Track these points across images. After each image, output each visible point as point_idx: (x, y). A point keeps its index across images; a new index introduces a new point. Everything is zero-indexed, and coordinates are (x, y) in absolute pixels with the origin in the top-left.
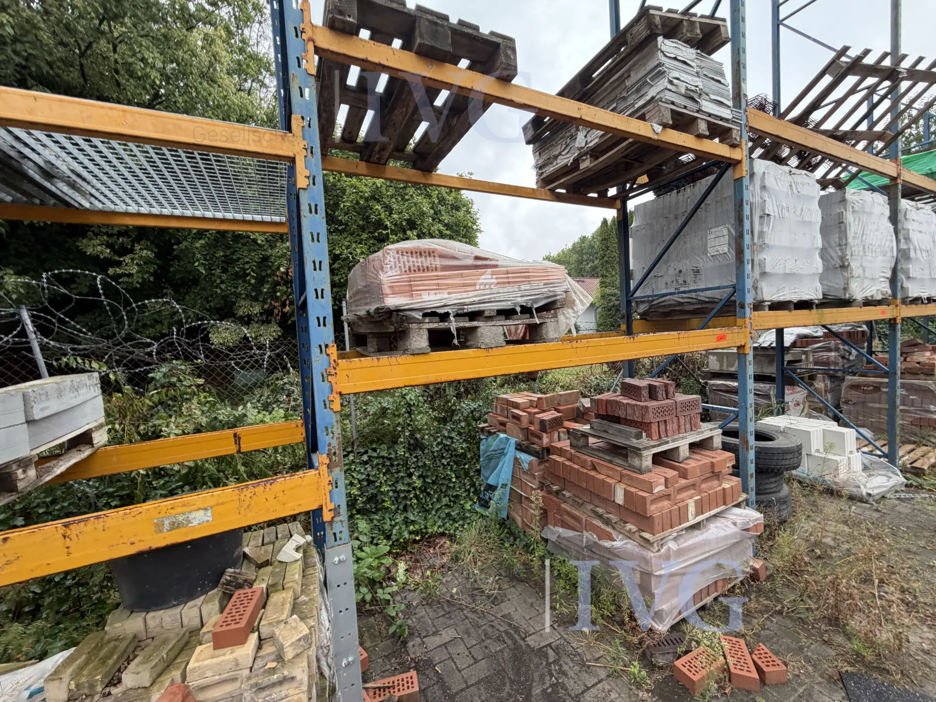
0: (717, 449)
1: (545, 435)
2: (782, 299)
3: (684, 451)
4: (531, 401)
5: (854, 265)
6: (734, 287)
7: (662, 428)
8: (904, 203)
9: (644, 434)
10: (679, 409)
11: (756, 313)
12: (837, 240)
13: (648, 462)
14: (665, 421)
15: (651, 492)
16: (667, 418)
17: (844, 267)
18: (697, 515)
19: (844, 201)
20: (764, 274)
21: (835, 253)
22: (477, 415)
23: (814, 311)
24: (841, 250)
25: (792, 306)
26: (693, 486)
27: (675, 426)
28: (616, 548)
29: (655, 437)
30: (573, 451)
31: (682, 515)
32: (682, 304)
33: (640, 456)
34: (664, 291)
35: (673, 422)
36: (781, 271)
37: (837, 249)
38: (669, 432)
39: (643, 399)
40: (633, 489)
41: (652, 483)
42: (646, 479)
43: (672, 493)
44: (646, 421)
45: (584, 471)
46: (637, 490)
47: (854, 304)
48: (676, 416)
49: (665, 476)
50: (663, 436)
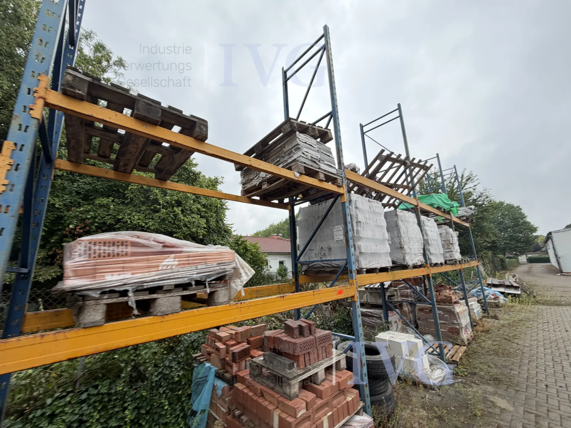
0: (342, 369)
1: (234, 365)
2: (372, 267)
3: (322, 375)
4: (231, 334)
5: (405, 247)
6: (346, 260)
7: (307, 358)
8: (423, 218)
9: (295, 364)
10: (318, 343)
11: (359, 275)
12: (397, 234)
13: (295, 388)
14: (309, 353)
15: (295, 417)
16: (310, 350)
17: (402, 248)
19: (396, 215)
20: (361, 253)
21: (397, 241)
22: (196, 344)
23: (390, 273)
24: (399, 239)
25: (378, 271)
26: (326, 404)
27: (316, 356)
29: (302, 366)
30: (250, 380)
32: (324, 267)
33: (290, 385)
34: (315, 259)
35: (314, 353)
36: (369, 252)
37: (398, 238)
38: (311, 361)
39: (295, 337)
40: (284, 416)
41: (297, 408)
42: (293, 405)
43: (312, 414)
44: (296, 354)
45: (256, 398)
46: (287, 416)
47: (409, 267)
48: (316, 348)
49: (306, 399)
50: (307, 365)
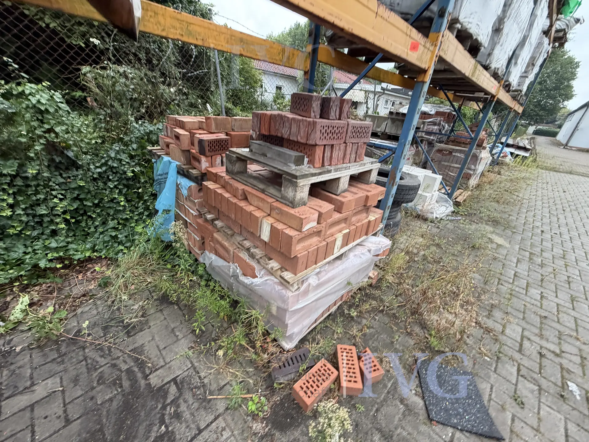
0: (372, 183)
1: (203, 159)
4: (200, 122)
5: (505, 29)
7: (328, 154)
9: (306, 160)
10: (349, 133)
13: (303, 192)
14: (332, 145)
15: (300, 231)
16: (334, 142)
18: (342, 247)
26: (345, 220)
27: (341, 154)
28: (256, 285)
29: (318, 164)
30: (227, 177)
31: (328, 249)
33: (295, 185)
35: (340, 149)
38: (333, 160)
39: (313, 114)
40: (280, 226)
41: (306, 218)
42: (298, 215)
43: (323, 229)
44: (311, 142)
45: (234, 200)
46: (285, 227)
48: (345, 143)
49: (320, 210)
50: (326, 164)
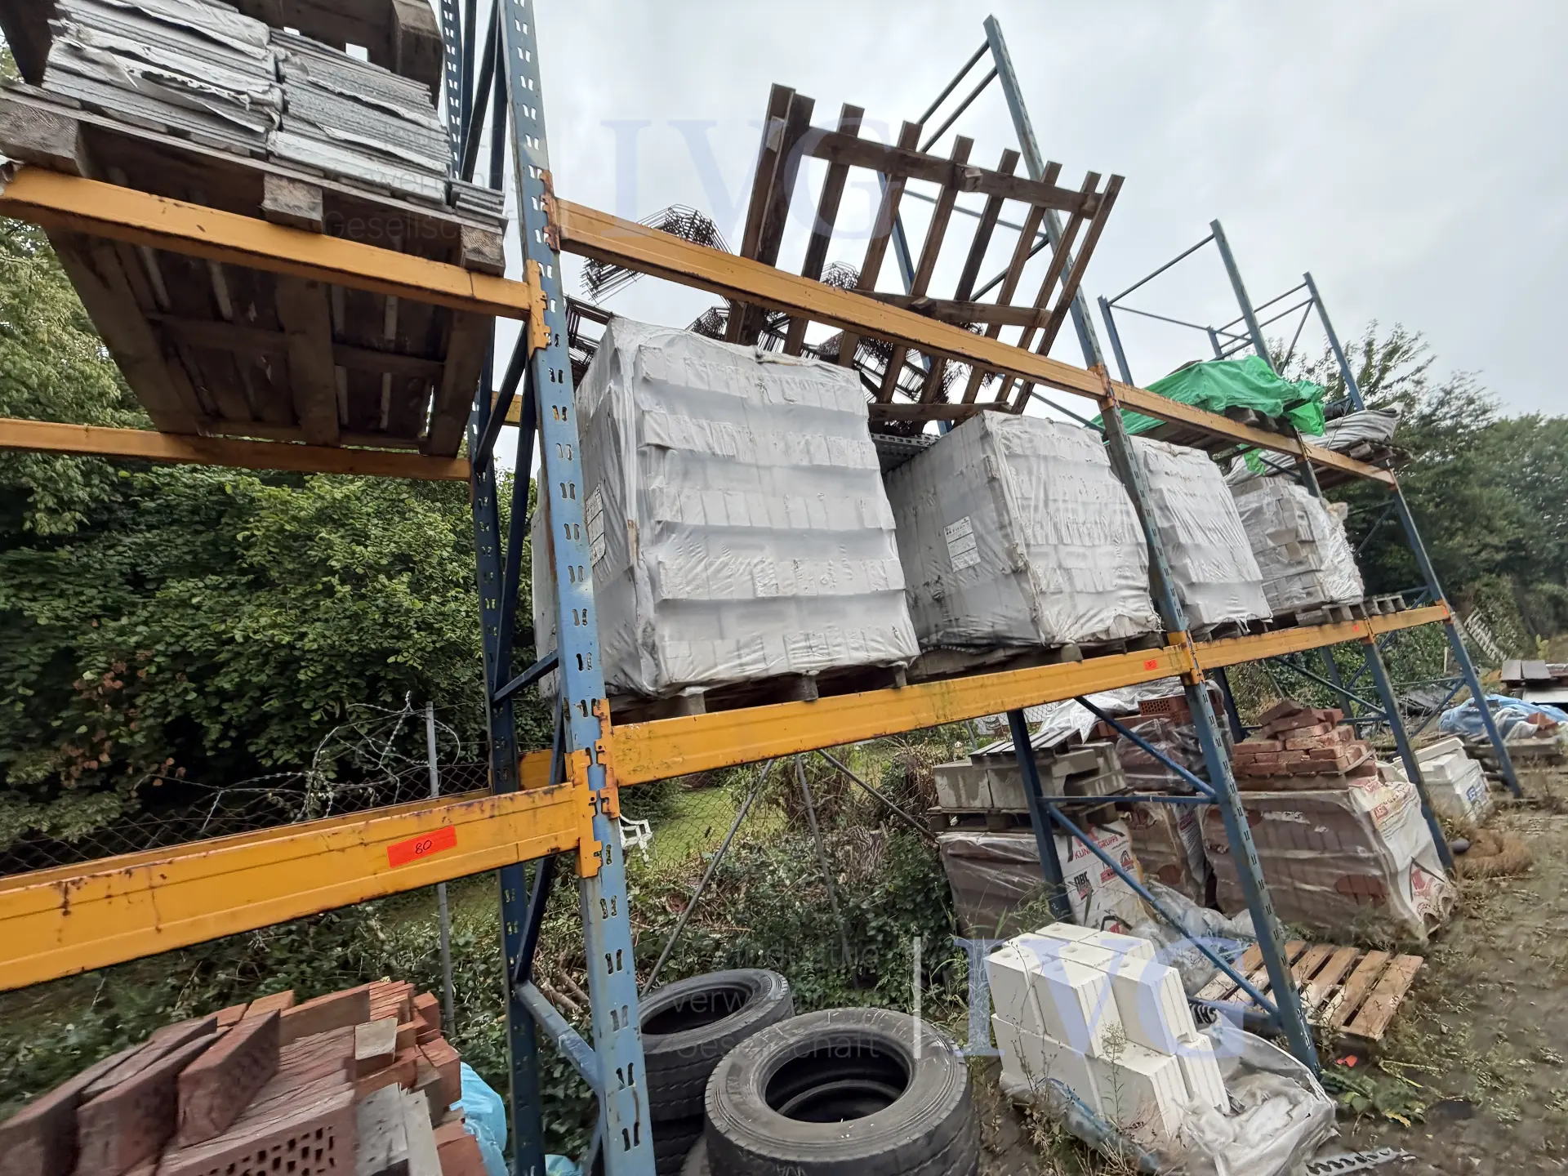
12: (995, 516)
17: (1020, 572)
21: (998, 546)
24: (1006, 536)
25: (809, 687)
37: (999, 534)
47: (1064, 653)
